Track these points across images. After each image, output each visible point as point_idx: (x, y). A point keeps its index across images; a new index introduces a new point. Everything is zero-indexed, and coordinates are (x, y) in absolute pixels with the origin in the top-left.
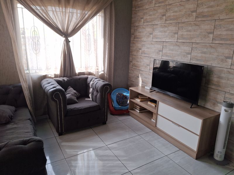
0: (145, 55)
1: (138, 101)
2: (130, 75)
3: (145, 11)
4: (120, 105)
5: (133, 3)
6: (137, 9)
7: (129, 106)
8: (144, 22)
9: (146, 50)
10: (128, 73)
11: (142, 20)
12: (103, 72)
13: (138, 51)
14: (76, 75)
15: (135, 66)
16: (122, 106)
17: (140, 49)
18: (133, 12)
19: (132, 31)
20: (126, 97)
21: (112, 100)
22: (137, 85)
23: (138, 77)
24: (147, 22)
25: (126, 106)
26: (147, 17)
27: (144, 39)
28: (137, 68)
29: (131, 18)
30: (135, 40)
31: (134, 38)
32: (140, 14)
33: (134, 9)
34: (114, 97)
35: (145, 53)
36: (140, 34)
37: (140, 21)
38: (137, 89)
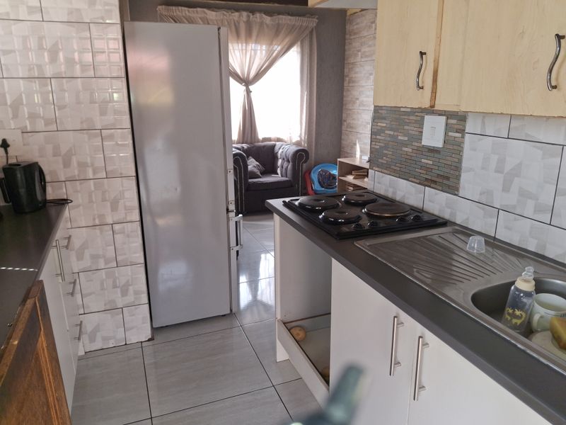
0: (364, 108)
1: (350, 178)
2: (343, 142)
3: (363, 40)
4: (323, 187)
5: (347, 27)
6: (352, 37)
7: (337, 189)
8: (362, 57)
9: (365, 99)
10: (340, 140)
11: (360, 53)
13: (354, 103)
14: (258, 141)
15: (352, 127)
16: (327, 188)
17: (357, 99)
18: (347, 41)
19: (346, 70)
20: (334, 177)
21: (312, 181)
22: (352, 155)
23: (355, 144)
24: (366, 56)
25: (333, 188)
26: (365, 49)
27: (363, 83)
28: (354, 130)
29: (344, 51)
30: (351, 85)
31: (349, 83)
32: (356, 44)
33: (347, 36)
34: (314, 176)
35: (364, 106)
36: (356, 75)
37: (356, 55)
38: (354, 161)
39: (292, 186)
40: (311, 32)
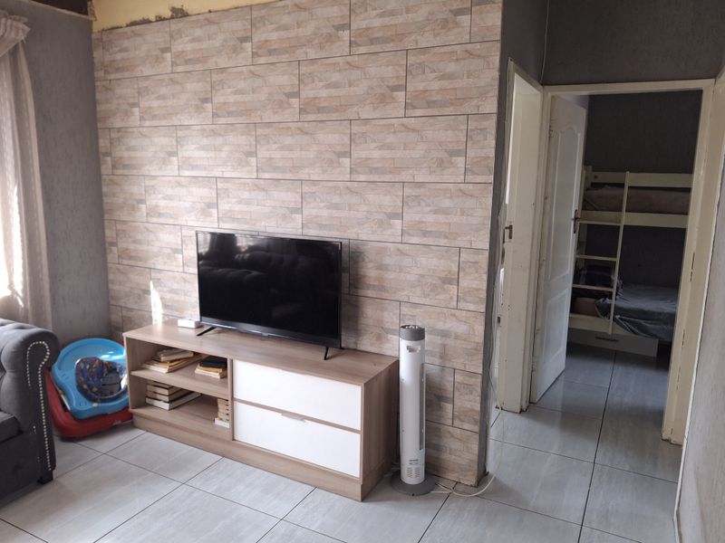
0: (162, 220)
1: (159, 372)
2: (114, 287)
3: (142, 84)
4: (95, 401)
5: (95, 54)
6: (112, 76)
7: (128, 396)
8: (142, 119)
9: (162, 203)
10: (106, 282)
11: (136, 110)
12: (8, 293)
13: (133, 209)
15: (130, 258)
16: (103, 401)
17: (141, 201)
18: (98, 84)
19: (103, 143)
20: (112, 369)
21: (59, 390)
22: (145, 320)
23: (147, 292)
24: (154, 117)
25: (117, 398)
26: (150, 102)
27: (152, 170)
28: (140, 264)
29: (93, 103)
30: (119, 172)
31: (114, 167)
32: (125, 91)
33: (99, 74)
34: (65, 374)
35: (160, 215)
36: (132, 154)
37: (127, 114)
38: (150, 332)
39: (20, 432)
40: (14, 53)
